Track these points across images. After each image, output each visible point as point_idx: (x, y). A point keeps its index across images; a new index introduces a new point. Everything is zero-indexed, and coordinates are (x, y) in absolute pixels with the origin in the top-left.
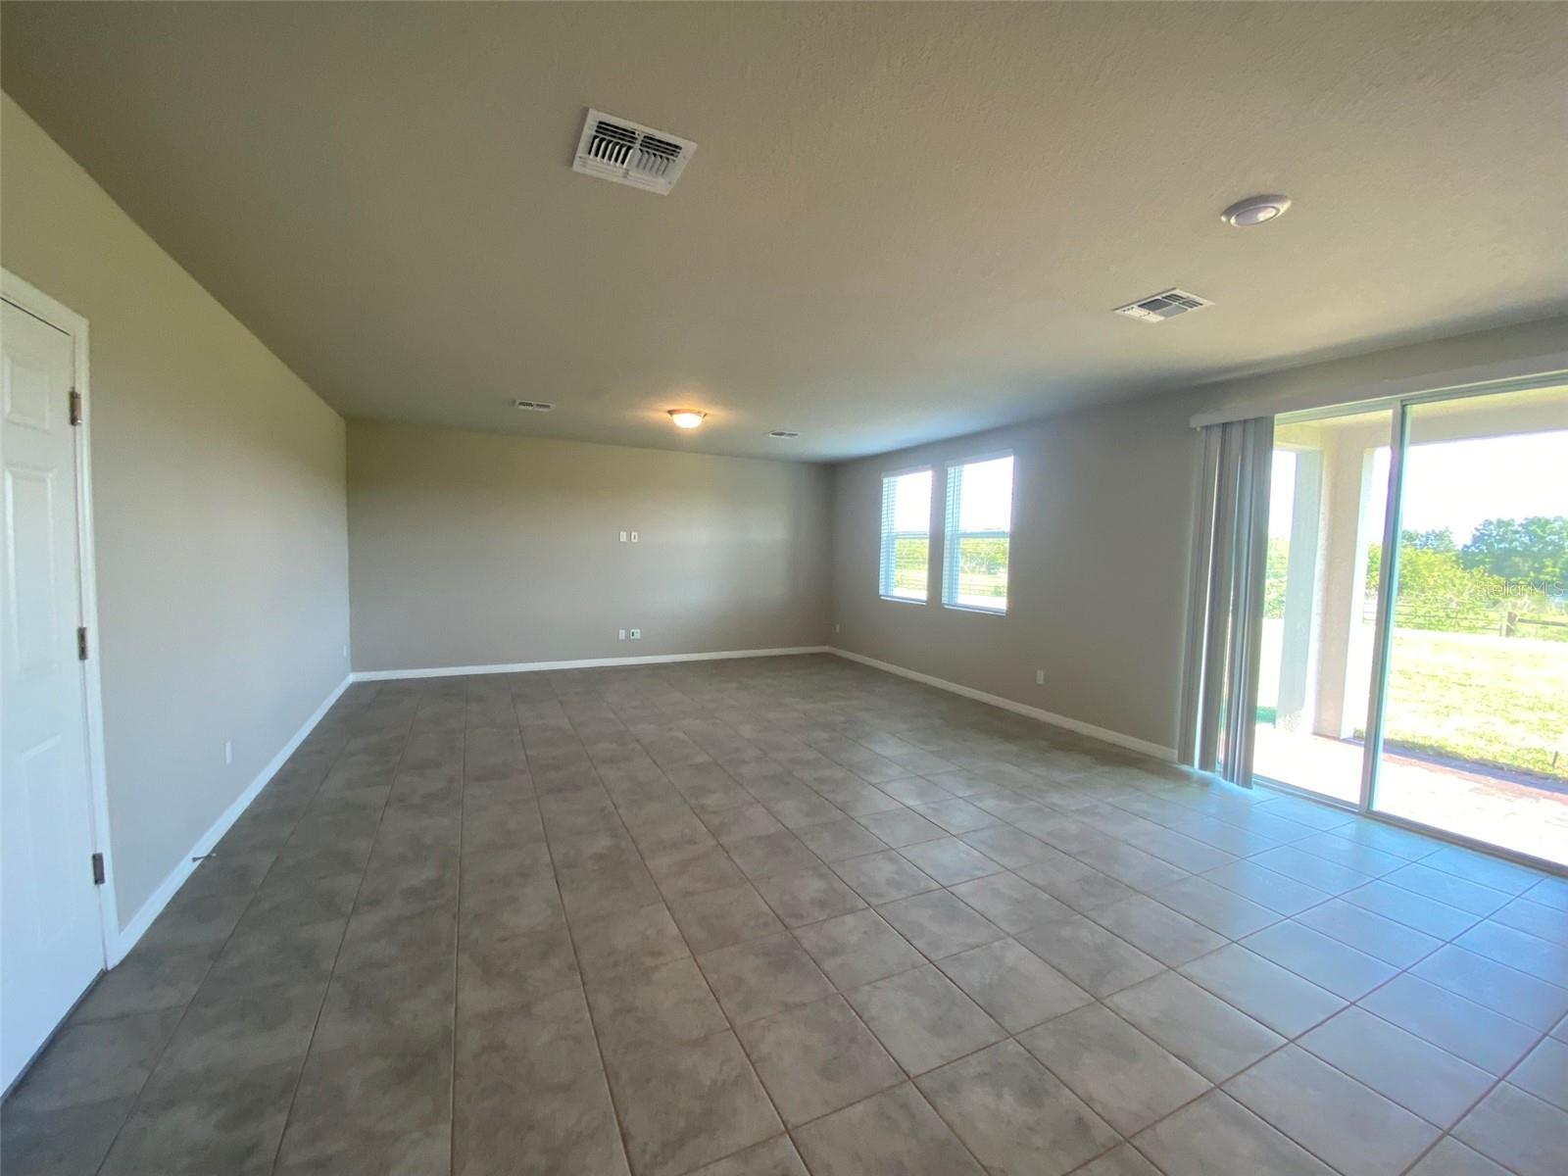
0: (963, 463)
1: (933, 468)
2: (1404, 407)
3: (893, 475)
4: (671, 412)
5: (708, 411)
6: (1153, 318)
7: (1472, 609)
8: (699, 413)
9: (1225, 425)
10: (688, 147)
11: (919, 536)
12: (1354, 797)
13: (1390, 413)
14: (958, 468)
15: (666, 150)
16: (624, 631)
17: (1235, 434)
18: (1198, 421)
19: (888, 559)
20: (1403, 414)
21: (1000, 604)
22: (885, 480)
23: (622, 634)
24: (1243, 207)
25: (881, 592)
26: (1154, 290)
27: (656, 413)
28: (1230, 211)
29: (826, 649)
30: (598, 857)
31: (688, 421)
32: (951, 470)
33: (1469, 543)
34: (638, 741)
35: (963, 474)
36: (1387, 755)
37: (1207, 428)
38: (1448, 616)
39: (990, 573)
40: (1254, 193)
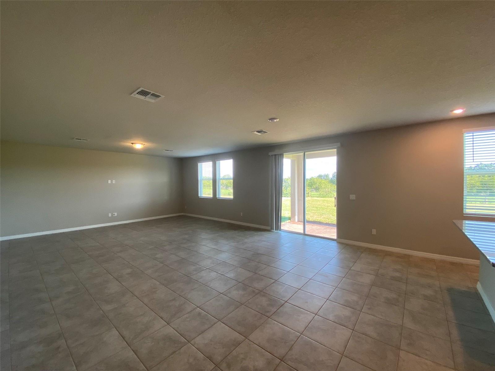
0: (220, 160)
1: (212, 161)
2: (305, 153)
3: (200, 163)
4: (132, 143)
5: (145, 144)
6: (259, 134)
7: (331, 192)
8: (142, 144)
9: (275, 155)
10: (163, 96)
11: (209, 179)
12: (302, 232)
13: (302, 154)
14: (219, 161)
15: (158, 96)
16: (110, 214)
17: (277, 156)
18: (270, 154)
19: (201, 186)
20: (305, 154)
21: (232, 197)
22: (199, 164)
23: (110, 215)
24: (272, 119)
25: (199, 196)
26: (259, 129)
27: (128, 144)
28: (270, 119)
29: (182, 214)
30: (128, 274)
31: (139, 146)
32: (217, 162)
33: (332, 177)
34: (127, 245)
35: (220, 163)
36: (307, 224)
37: (272, 155)
38: (327, 195)
39: (227, 189)
40: (273, 117)
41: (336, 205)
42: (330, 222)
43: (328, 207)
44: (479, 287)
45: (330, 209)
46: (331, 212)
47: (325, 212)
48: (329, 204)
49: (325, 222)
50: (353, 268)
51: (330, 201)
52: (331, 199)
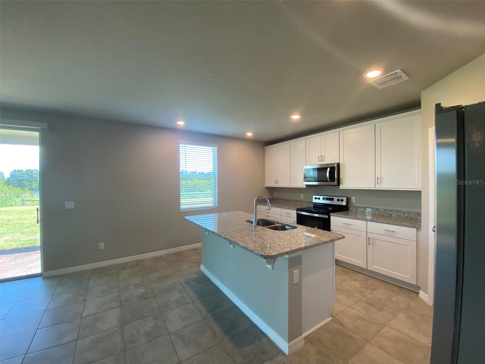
41: (39, 219)
42: (20, 247)
43: (9, 221)
44: (203, 268)
45: (14, 224)
46: (17, 229)
47: (6, 231)
48: (10, 217)
49: (10, 248)
50: (85, 313)
51: (11, 212)
52: (11, 208)
